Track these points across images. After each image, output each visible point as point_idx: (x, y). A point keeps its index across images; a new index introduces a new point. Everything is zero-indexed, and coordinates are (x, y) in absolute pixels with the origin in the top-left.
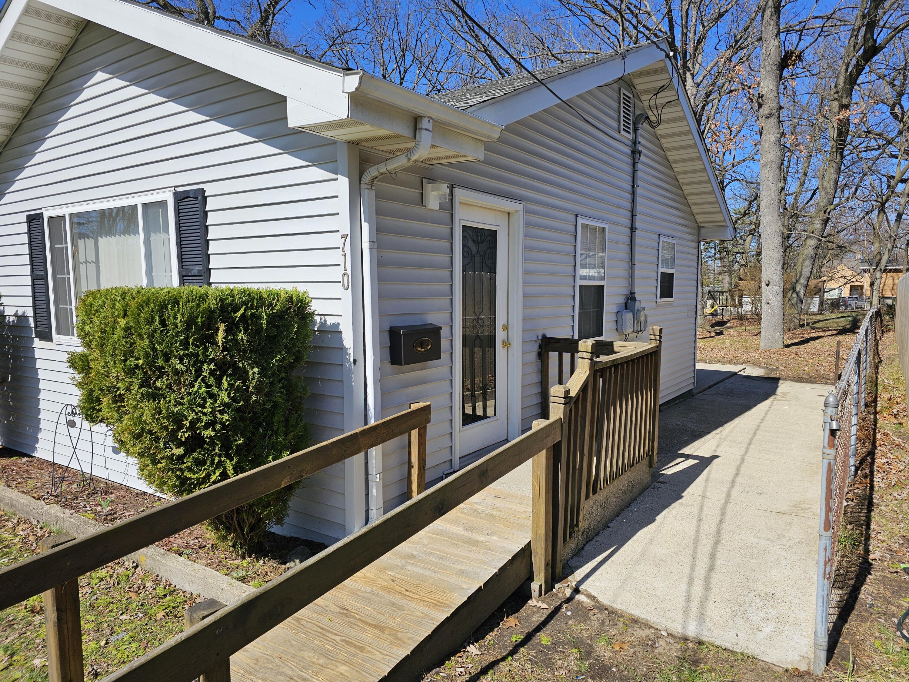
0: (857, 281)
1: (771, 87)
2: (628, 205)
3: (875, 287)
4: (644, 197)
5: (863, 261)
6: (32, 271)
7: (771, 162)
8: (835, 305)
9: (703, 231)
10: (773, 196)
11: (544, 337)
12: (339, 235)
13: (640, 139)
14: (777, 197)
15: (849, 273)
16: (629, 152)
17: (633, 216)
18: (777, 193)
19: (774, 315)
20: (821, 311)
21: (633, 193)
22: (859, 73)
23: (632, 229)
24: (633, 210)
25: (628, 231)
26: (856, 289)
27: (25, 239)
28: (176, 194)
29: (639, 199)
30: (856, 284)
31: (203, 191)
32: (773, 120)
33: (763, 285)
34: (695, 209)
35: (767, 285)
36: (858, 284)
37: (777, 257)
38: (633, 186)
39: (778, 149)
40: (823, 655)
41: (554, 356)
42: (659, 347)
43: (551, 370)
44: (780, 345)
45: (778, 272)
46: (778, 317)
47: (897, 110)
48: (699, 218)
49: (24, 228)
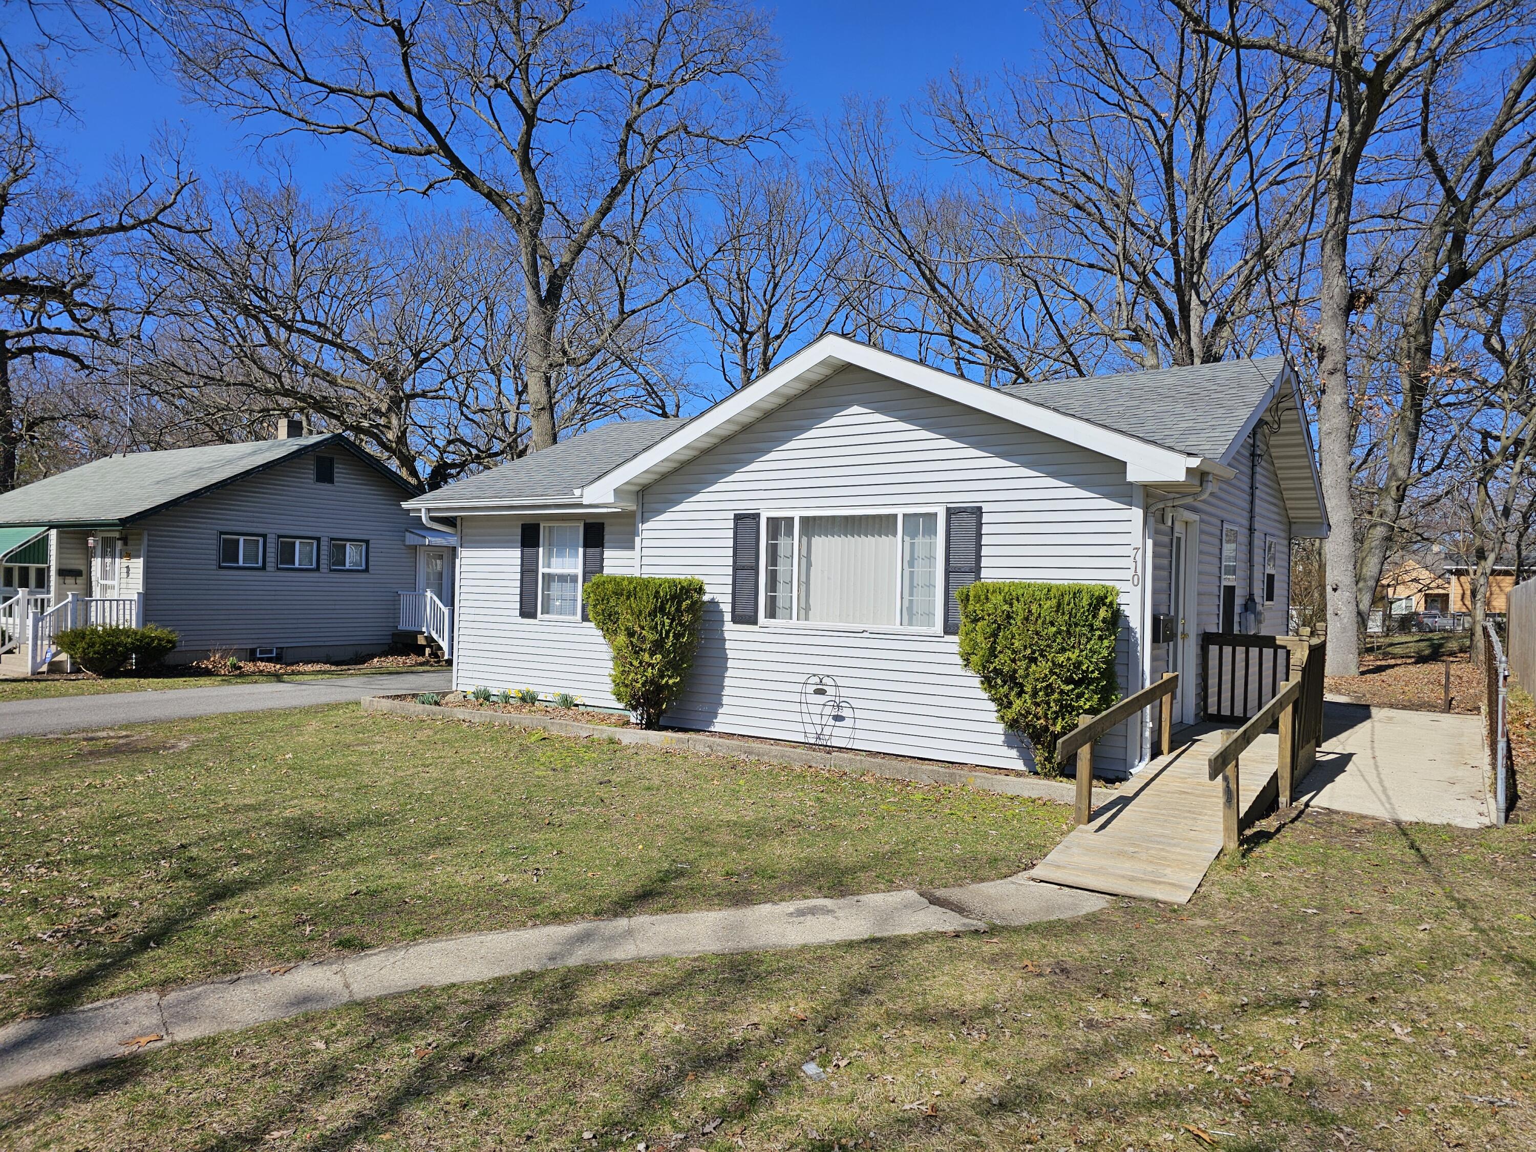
0: (1438, 587)
1: (1336, 336)
2: (1247, 506)
3: (1478, 597)
4: (1262, 499)
5: (1449, 557)
6: (735, 562)
7: (1337, 429)
8: (1406, 622)
9: (1294, 527)
10: (1340, 473)
11: (1205, 633)
12: (1131, 547)
13: (1258, 443)
14: (1346, 475)
15: (1425, 575)
16: (1247, 454)
17: (1252, 518)
18: (1345, 470)
19: (1344, 630)
20: (1388, 632)
21: (1252, 495)
22: (1443, 303)
23: (1250, 530)
24: (1252, 511)
25: (1247, 532)
26: (1437, 601)
27: (731, 533)
28: (948, 509)
29: (1257, 501)
30: (1436, 591)
31: (981, 508)
32: (1339, 377)
33: (1329, 589)
34: (1289, 504)
35: (1335, 590)
36: (1441, 591)
37: (1347, 553)
38: (1252, 488)
39: (1345, 414)
40: (1502, 815)
41: (1214, 650)
42: (1325, 642)
43: (1210, 663)
44: (1354, 671)
45: (1349, 574)
46: (1349, 634)
47: (1495, 342)
48: (1292, 514)
49: (731, 524)
